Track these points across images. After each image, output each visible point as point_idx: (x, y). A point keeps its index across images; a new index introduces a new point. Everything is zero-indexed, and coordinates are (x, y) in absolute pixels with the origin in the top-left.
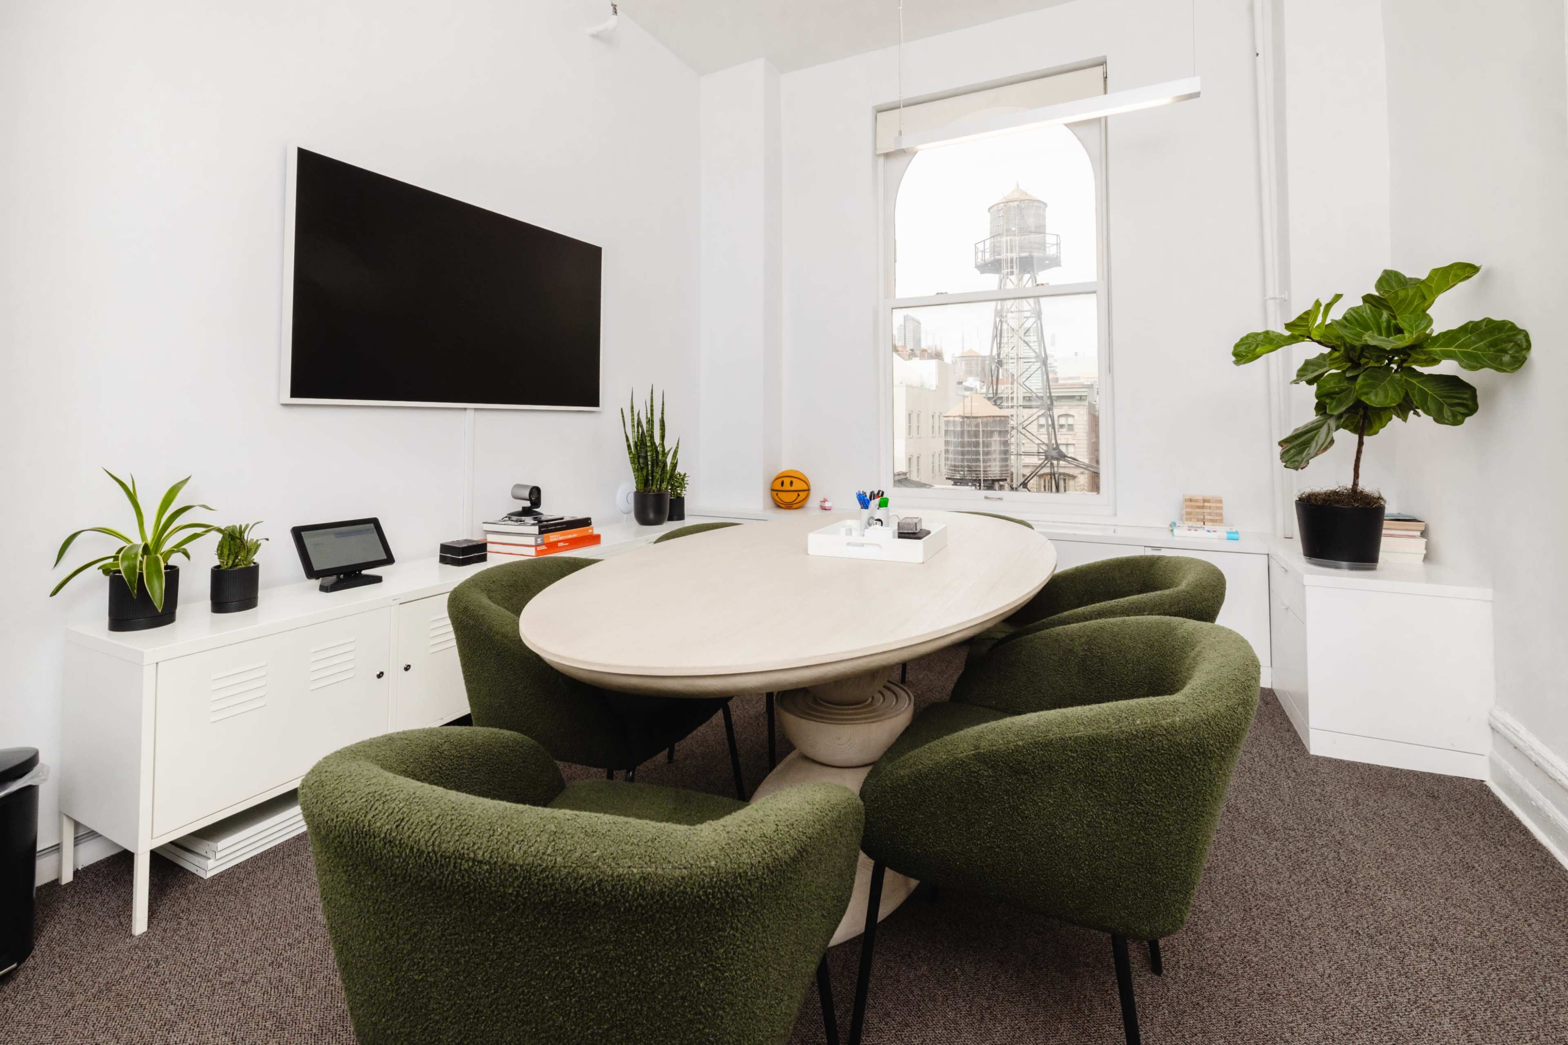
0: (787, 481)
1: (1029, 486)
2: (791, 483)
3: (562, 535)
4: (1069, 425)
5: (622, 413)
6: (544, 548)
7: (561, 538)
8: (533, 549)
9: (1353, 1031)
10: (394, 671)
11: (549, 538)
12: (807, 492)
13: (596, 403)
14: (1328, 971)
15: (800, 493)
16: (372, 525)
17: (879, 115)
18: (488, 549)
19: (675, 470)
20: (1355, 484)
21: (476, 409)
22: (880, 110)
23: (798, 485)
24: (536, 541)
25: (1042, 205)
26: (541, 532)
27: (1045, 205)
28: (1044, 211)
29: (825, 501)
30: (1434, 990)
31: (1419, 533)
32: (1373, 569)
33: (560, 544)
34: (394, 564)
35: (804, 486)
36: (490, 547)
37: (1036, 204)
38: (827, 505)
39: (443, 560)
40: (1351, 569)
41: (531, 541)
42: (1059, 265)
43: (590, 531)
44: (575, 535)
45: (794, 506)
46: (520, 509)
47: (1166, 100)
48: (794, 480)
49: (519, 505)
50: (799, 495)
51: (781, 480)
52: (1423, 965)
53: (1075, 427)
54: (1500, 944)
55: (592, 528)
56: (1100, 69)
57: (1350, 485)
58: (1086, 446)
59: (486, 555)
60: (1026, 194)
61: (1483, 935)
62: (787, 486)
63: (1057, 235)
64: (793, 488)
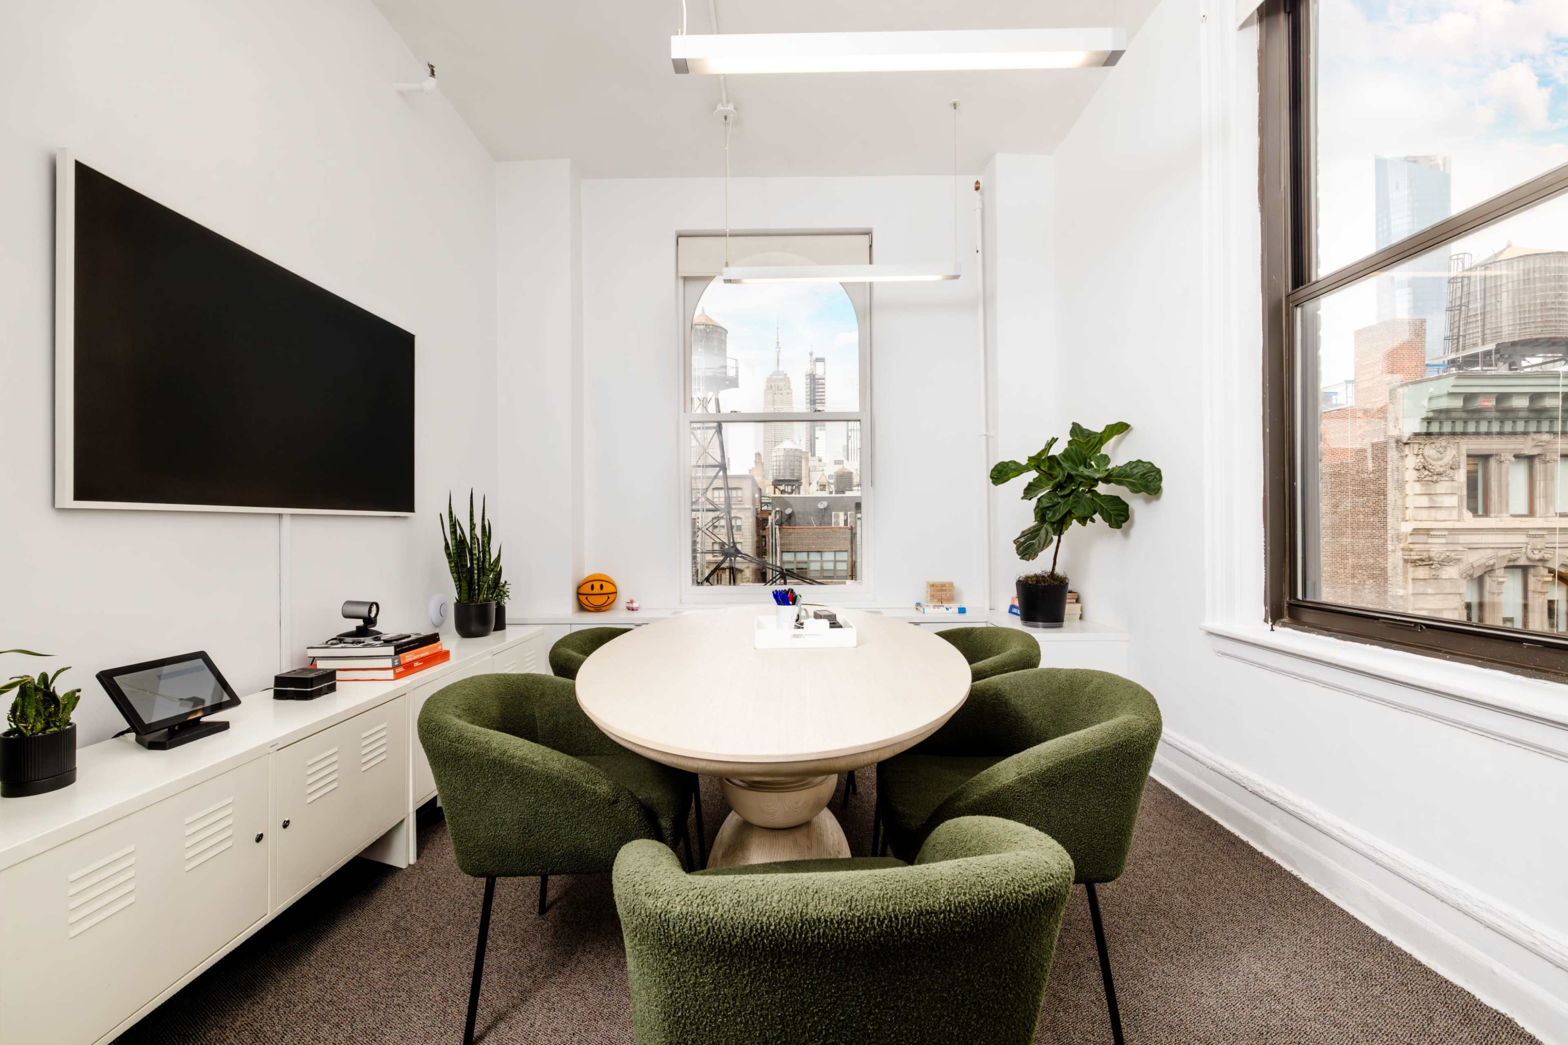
0: (597, 585)
1: (711, 580)
2: (602, 587)
3: (416, 654)
4: (737, 526)
5: (441, 518)
6: (401, 669)
7: (416, 657)
8: (392, 671)
9: (1144, 916)
10: (273, 832)
11: (404, 658)
12: (615, 595)
13: (410, 508)
14: (1114, 887)
15: (610, 596)
16: (200, 662)
17: (680, 239)
18: (338, 678)
19: (500, 578)
20: (1053, 569)
21: (292, 515)
22: (680, 236)
23: (607, 588)
24: (393, 663)
25: (724, 332)
26: (397, 653)
27: (726, 331)
28: (726, 337)
29: (632, 602)
30: (1164, 881)
31: (1075, 601)
32: (1061, 626)
33: (416, 664)
34: (240, 706)
35: (612, 589)
36: (339, 675)
37: (719, 330)
38: (635, 605)
39: (279, 695)
40: (1044, 627)
41: (388, 663)
42: (736, 386)
43: (440, 647)
44: (427, 654)
45: (603, 609)
46: (354, 629)
47: (938, 278)
48: (603, 583)
49: (353, 625)
50: (609, 598)
51: (590, 584)
52: (1152, 869)
53: (743, 527)
54: (1176, 846)
55: (441, 645)
56: (866, 238)
57: (1049, 569)
58: (751, 544)
59: (335, 684)
60: (711, 320)
61: (1167, 844)
62: (597, 590)
63: (736, 360)
64: (604, 591)
